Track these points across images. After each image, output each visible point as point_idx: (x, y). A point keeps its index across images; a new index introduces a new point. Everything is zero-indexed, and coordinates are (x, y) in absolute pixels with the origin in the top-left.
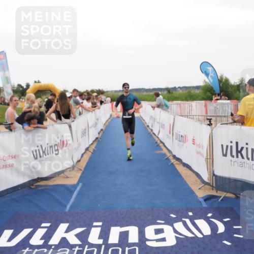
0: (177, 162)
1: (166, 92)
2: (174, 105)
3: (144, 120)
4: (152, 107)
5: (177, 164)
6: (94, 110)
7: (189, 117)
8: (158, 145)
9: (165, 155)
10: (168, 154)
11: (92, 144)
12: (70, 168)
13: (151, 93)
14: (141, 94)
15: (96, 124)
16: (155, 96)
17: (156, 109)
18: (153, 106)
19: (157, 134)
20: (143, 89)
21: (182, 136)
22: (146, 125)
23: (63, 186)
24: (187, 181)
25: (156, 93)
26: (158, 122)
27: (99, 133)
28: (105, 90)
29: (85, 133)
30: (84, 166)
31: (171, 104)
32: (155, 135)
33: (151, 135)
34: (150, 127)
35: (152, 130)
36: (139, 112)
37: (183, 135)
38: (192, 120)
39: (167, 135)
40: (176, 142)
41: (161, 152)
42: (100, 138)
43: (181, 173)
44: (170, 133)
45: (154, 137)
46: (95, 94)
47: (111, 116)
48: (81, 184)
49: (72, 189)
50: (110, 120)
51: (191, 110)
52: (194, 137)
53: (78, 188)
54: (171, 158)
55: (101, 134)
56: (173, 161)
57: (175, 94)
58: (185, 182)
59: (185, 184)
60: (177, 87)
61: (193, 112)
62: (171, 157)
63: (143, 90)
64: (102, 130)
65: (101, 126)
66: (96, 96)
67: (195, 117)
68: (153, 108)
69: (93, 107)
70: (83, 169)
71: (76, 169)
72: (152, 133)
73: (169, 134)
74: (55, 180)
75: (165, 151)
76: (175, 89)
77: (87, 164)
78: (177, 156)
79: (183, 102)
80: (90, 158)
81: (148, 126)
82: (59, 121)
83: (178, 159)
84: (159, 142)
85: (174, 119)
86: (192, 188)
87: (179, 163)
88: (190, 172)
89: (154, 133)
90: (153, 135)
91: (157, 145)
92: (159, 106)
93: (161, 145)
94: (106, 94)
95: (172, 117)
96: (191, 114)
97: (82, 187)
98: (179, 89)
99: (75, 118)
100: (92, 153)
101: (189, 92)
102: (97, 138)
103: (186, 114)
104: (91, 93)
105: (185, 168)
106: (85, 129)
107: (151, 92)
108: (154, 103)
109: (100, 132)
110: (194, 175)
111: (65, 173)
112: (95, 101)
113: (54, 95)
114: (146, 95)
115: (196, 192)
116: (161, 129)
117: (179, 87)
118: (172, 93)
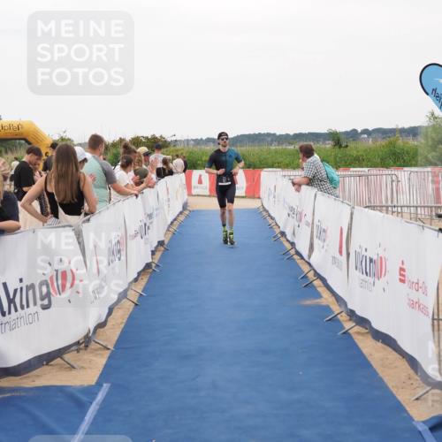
0: (358, 329)
1: (329, 145)
2: (351, 179)
3: (272, 218)
4: (294, 184)
5: (358, 333)
6: (141, 192)
7: (390, 209)
8: (310, 285)
9: (327, 309)
10: (336, 309)
11: (136, 280)
12: (78, 343)
13: (292, 147)
14: (265, 148)
15: (146, 228)
16: (301, 155)
17: (304, 188)
18: (297, 180)
19: (305, 254)
20: (268, 135)
21: (371, 260)
22: (277, 231)
23: (61, 390)
24: (386, 380)
25: (305, 147)
26: (307, 224)
27: (153, 253)
28: (169, 138)
29: (119, 251)
30: (116, 338)
31: (344, 177)
32: (302, 258)
33: (291, 258)
34: (289, 237)
35: (293, 244)
36: (259, 198)
37: (375, 258)
38: (399, 219)
39: (334, 258)
40: (356, 275)
41: (318, 300)
42: (157, 266)
43: (369, 359)
44: (341, 252)
45: (299, 262)
46: (143, 149)
47: (185, 206)
48: (106, 386)
49: (84, 398)
50: (182, 218)
51: (395, 191)
52: (403, 263)
53: (100, 397)
54: (343, 317)
55: (158, 255)
56: (348, 325)
57: (354, 148)
58: (381, 380)
59: (381, 385)
60: (359, 131)
61: (401, 197)
62: (343, 314)
63: (269, 139)
64: (161, 243)
65: (158, 233)
66: (147, 155)
67: (405, 209)
68: (297, 185)
69: (138, 184)
70: (111, 347)
71: (93, 346)
72: (293, 252)
73: (337, 255)
74: (38, 376)
75: (327, 298)
76: (353, 134)
77: (123, 332)
78: (359, 313)
79: (374, 171)
80: (131, 317)
81: (283, 234)
82: (51, 220)
83: (363, 322)
84: (311, 275)
85: (352, 214)
86: (399, 398)
87: (364, 330)
88: (394, 355)
89: (298, 253)
90: (296, 257)
91: (307, 283)
92: (311, 181)
93: (317, 283)
94: (172, 148)
95: (347, 210)
96: (395, 203)
97: (109, 394)
98: (366, 136)
99: (91, 213)
100: (136, 305)
101: (392, 144)
102: (148, 266)
103: (384, 203)
104: (133, 147)
105: (380, 344)
106: (118, 242)
107: (290, 144)
108: (298, 175)
109: (156, 247)
110: (403, 364)
111: (66, 357)
112: (144, 166)
113: (35, 151)
114: (276, 152)
115: (408, 409)
116: (316, 241)
117: (366, 131)
118: (347, 146)
